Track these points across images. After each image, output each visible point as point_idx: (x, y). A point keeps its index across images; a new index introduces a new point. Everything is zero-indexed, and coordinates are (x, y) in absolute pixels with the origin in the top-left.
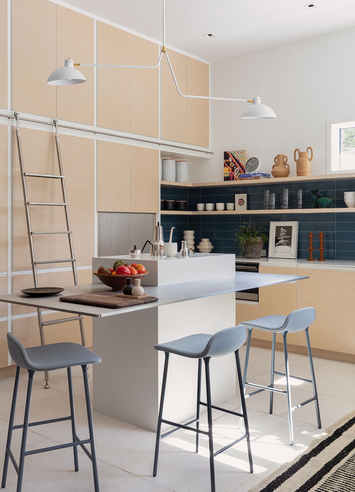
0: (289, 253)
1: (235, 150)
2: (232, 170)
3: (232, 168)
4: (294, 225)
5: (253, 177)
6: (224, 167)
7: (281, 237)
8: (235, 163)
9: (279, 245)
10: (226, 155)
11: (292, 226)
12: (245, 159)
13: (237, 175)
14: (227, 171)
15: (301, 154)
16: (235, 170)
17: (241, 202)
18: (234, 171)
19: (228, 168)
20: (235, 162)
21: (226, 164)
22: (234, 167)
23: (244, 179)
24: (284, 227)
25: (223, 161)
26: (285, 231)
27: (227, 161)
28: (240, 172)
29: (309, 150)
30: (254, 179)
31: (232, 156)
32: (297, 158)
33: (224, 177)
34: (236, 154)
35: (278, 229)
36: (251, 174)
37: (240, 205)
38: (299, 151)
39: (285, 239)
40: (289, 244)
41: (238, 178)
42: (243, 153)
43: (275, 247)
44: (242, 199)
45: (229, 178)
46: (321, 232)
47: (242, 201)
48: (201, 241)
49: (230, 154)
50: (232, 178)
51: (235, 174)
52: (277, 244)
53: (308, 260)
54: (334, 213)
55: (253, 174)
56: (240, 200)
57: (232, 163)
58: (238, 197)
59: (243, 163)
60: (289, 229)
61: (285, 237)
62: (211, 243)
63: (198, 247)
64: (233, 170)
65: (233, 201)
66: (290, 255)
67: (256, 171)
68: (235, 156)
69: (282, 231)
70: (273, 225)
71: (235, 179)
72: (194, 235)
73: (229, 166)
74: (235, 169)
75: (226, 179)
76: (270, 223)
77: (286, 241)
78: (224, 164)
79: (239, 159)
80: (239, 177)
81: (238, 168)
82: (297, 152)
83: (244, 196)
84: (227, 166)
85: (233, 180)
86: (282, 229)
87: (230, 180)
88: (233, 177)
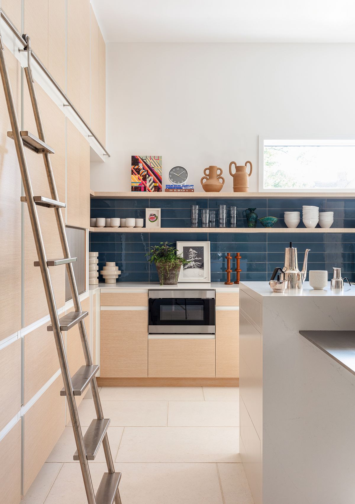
0: (202, 276)
1: (148, 155)
2: (142, 179)
3: (143, 176)
4: (206, 245)
5: (185, 190)
6: (132, 174)
7: (191, 259)
8: (147, 171)
9: (188, 268)
10: (135, 161)
11: (203, 247)
12: (161, 167)
13: (150, 186)
14: (136, 180)
15: (238, 169)
16: (148, 180)
17: (153, 218)
18: (146, 181)
19: (137, 176)
20: (148, 169)
21: (134, 170)
22: (146, 175)
23: (172, 190)
24: (194, 248)
25: (131, 167)
26: (195, 252)
27: (136, 167)
28: (154, 182)
29: (248, 164)
30: (185, 191)
31: (144, 162)
32: (234, 171)
33: (132, 187)
34: (148, 160)
35: (186, 250)
36: (182, 186)
37: (151, 221)
38: (235, 164)
39: (195, 261)
40: (202, 266)
41: (151, 189)
42: (158, 160)
43: (184, 270)
44: (155, 215)
45: (139, 188)
46: (239, 253)
47: (154, 216)
48: (105, 265)
49: (140, 159)
50: (143, 189)
51: (148, 184)
52: (186, 267)
53: (226, 284)
54: (265, 234)
55: (184, 186)
56: (151, 215)
57: (144, 170)
58: (149, 211)
59: (159, 172)
60: (200, 250)
61: (196, 259)
62: (117, 267)
63: (104, 273)
64: (145, 179)
65: (143, 216)
66: (203, 278)
67: (185, 183)
68: (148, 162)
69: (191, 252)
70: (180, 246)
71: (147, 190)
72: (98, 258)
73: (139, 173)
74: (148, 178)
75: (135, 189)
76: (176, 243)
77: (197, 263)
78: (132, 171)
79: (153, 167)
80: (153, 187)
81: (152, 177)
82: (233, 165)
83: (157, 211)
84: (136, 173)
85: (145, 190)
86: (191, 250)
87: (140, 190)
88: (145, 187)
